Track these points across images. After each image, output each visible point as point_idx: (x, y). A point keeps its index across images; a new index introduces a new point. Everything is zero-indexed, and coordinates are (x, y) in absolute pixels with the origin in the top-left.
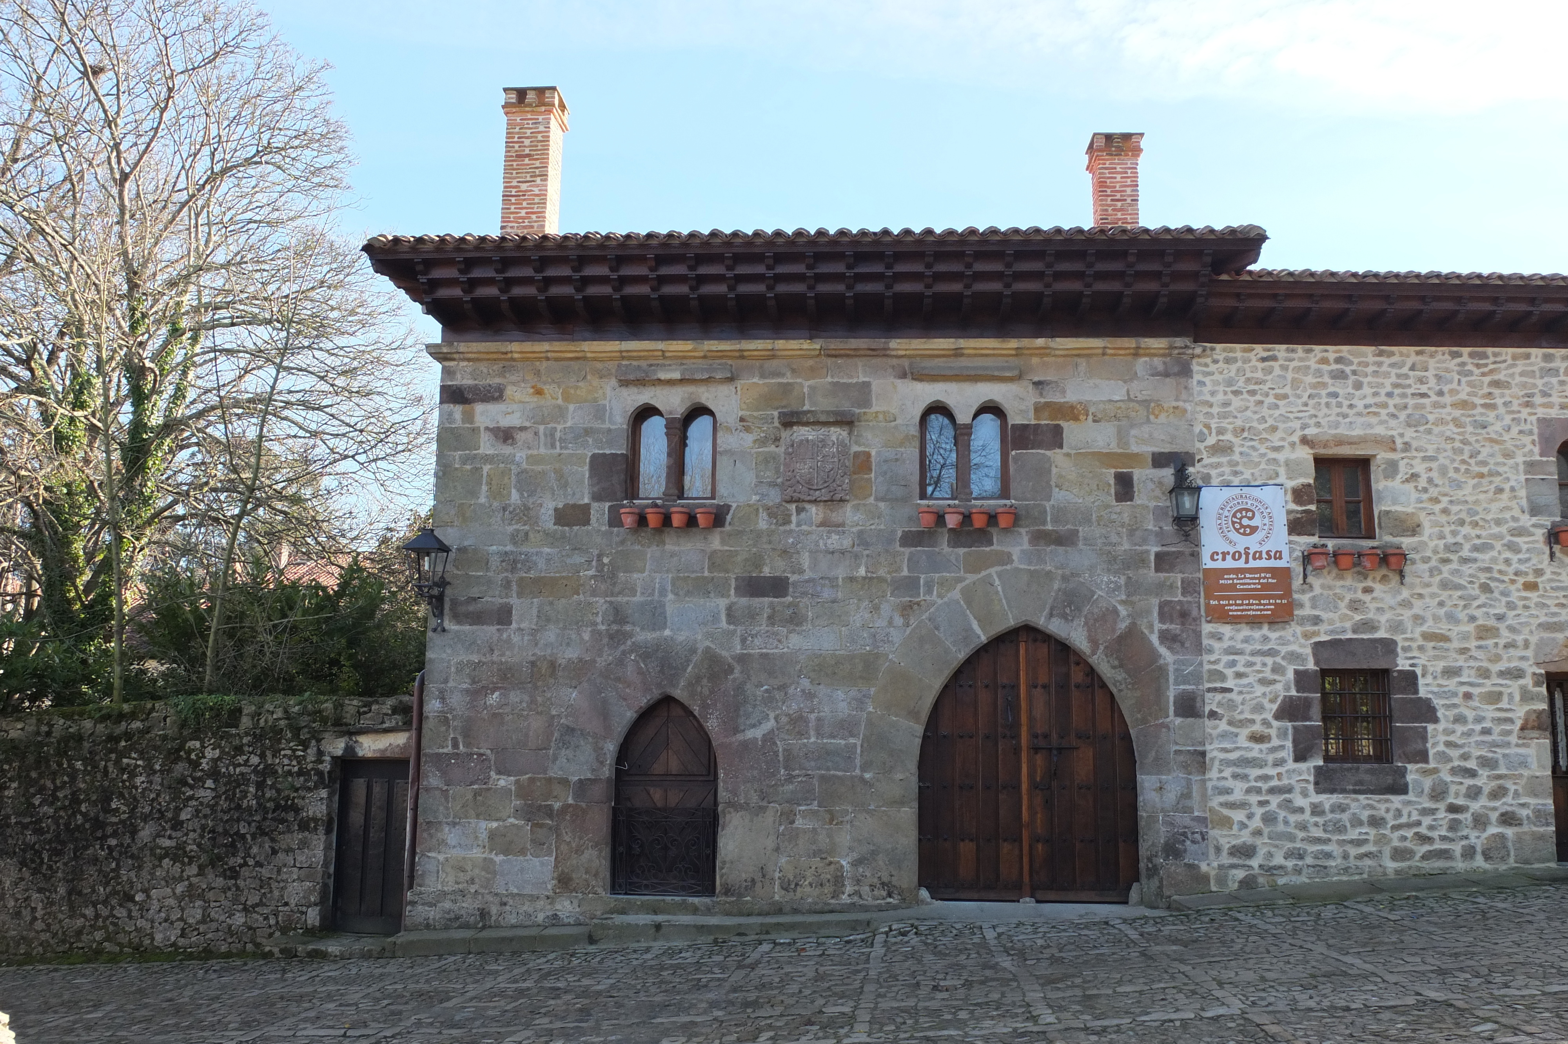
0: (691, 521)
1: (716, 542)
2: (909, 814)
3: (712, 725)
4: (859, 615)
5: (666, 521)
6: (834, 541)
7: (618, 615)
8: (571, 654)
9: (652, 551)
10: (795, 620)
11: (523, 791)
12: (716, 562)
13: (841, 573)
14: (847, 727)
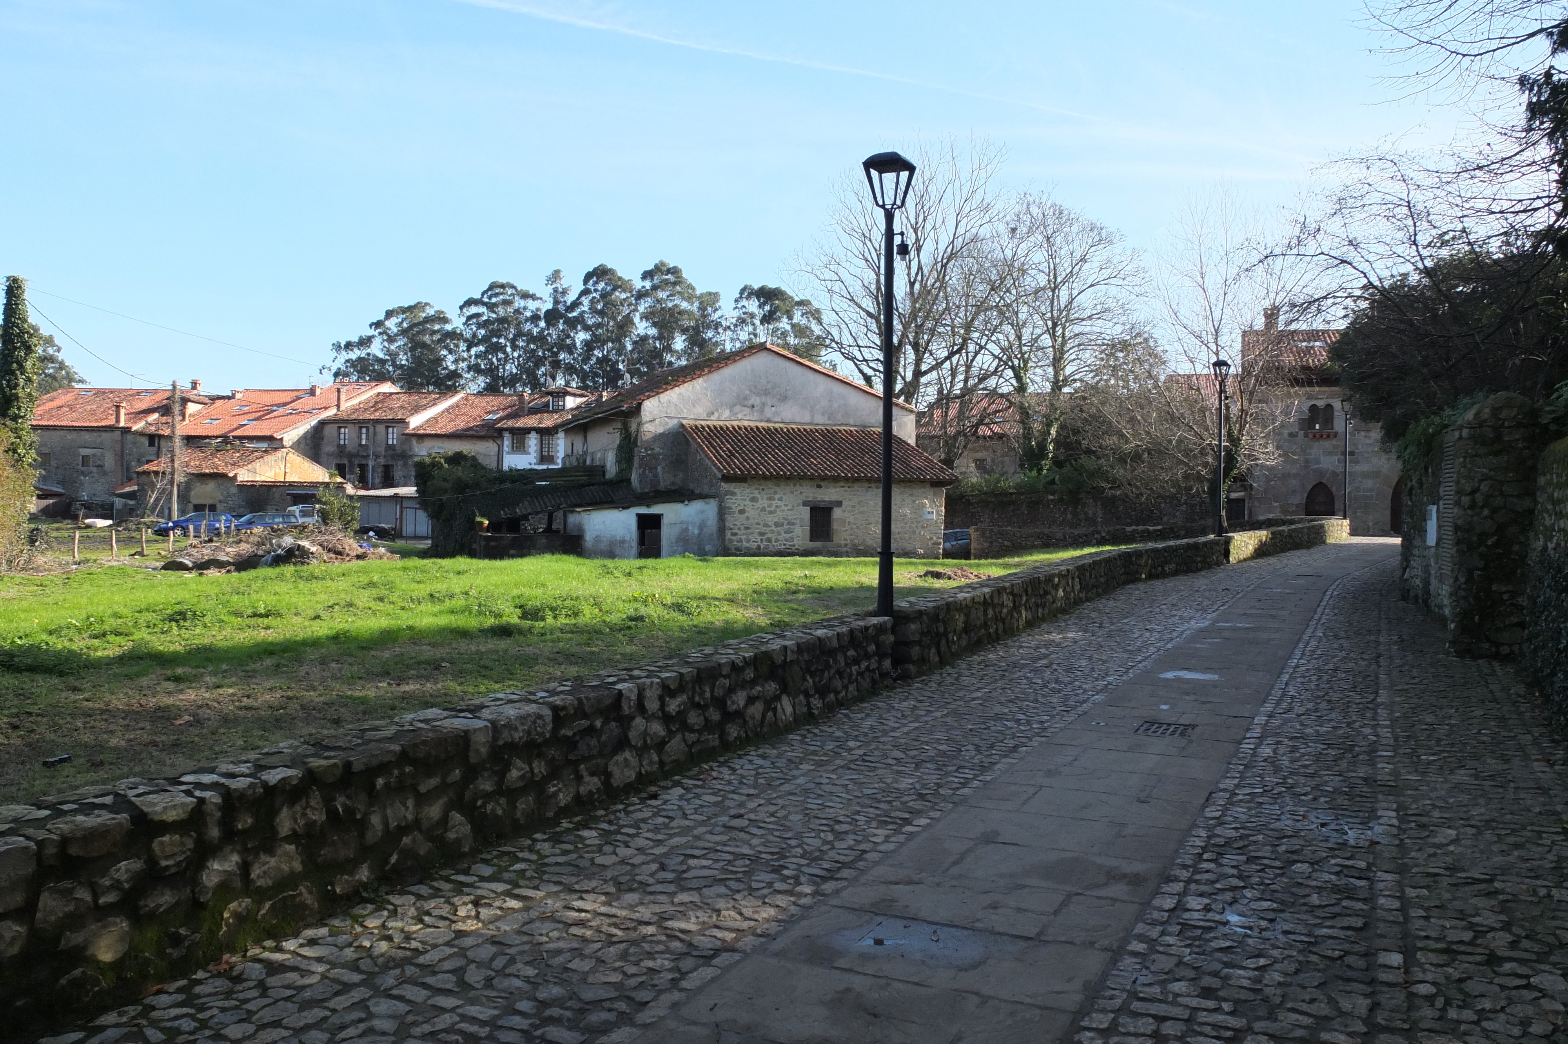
0: (1328, 436)
1: (1334, 442)
2: (1388, 512)
3: (1334, 489)
4: (1375, 461)
5: (1322, 436)
6: (1368, 441)
7: (1307, 461)
8: (1294, 471)
9: (1316, 444)
10: (1357, 462)
11: (1281, 506)
12: (1335, 447)
13: (1370, 450)
14: (1371, 490)
